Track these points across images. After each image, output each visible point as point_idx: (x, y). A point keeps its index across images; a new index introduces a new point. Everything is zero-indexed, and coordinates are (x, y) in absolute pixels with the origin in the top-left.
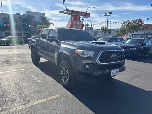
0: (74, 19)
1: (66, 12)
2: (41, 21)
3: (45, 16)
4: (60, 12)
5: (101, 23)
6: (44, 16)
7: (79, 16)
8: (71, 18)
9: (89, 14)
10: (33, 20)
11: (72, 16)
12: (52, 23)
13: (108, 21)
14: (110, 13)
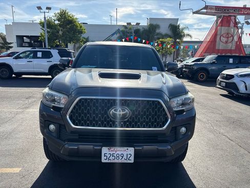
0: (222, 24)
1: (205, 11)
2: (169, 33)
3: (178, 24)
4: (194, 13)
6: (175, 24)
7: (235, 16)
8: (217, 23)
10: (158, 31)
11: (219, 17)
12: (189, 35)
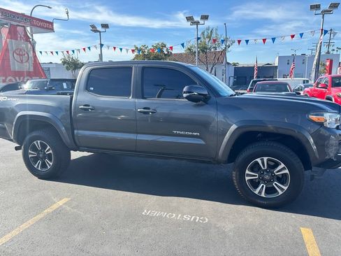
0: (11, 35)
5: (84, 49)
7: (25, 28)
9: (52, 24)
13: (102, 45)
14: (105, 26)
